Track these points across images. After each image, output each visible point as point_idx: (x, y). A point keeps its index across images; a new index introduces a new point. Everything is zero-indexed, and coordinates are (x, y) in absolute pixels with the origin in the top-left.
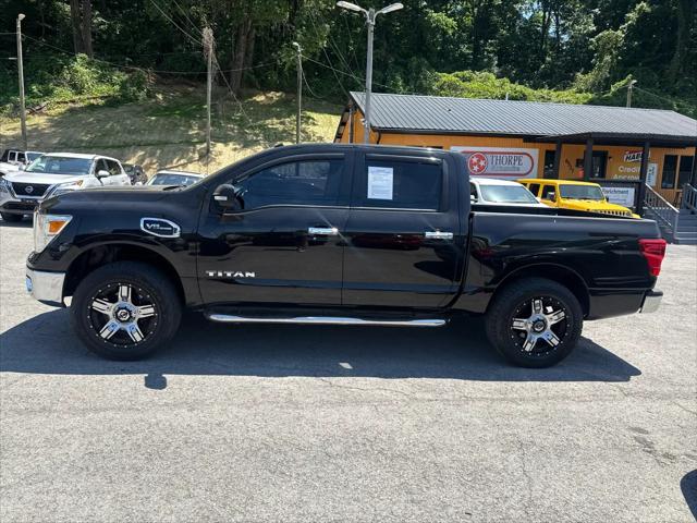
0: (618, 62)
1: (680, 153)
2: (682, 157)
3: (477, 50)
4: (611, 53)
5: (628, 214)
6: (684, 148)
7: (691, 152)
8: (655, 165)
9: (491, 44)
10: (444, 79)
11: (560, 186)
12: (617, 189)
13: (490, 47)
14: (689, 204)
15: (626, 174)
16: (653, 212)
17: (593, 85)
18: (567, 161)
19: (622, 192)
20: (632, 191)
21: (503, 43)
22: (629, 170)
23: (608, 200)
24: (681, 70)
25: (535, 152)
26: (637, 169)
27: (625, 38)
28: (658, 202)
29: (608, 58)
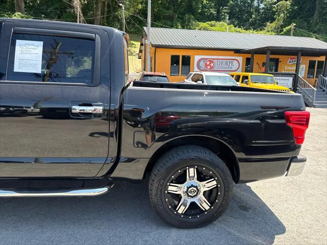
0: (287, 17)
1: (317, 59)
2: (318, 61)
3: (218, 12)
4: (284, 12)
5: (288, 91)
6: (319, 56)
7: (323, 58)
8: (304, 66)
9: (226, 9)
10: (201, 25)
11: (251, 76)
12: (283, 78)
13: (225, 10)
14: (322, 86)
15: (289, 70)
16: (302, 90)
17: (275, 29)
18: (257, 63)
19: (286, 80)
20: (291, 79)
21: (232, 8)
22: (290, 68)
23: (277, 84)
24: (318, 20)
25: (240, 59)
26: (294, 68)
27: (291, 5)
28: (305, 85)
29: (282, 15)
